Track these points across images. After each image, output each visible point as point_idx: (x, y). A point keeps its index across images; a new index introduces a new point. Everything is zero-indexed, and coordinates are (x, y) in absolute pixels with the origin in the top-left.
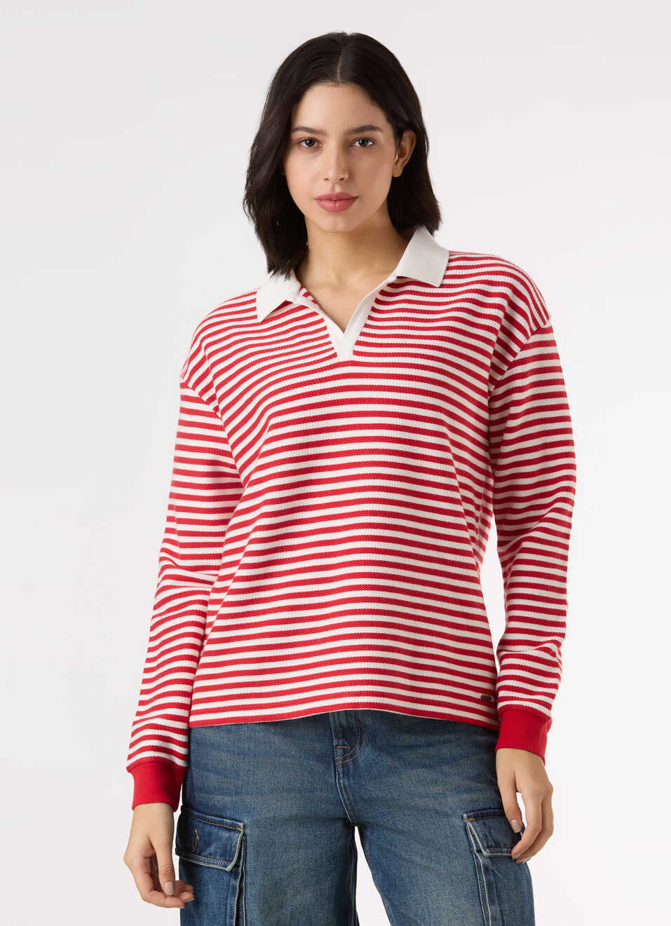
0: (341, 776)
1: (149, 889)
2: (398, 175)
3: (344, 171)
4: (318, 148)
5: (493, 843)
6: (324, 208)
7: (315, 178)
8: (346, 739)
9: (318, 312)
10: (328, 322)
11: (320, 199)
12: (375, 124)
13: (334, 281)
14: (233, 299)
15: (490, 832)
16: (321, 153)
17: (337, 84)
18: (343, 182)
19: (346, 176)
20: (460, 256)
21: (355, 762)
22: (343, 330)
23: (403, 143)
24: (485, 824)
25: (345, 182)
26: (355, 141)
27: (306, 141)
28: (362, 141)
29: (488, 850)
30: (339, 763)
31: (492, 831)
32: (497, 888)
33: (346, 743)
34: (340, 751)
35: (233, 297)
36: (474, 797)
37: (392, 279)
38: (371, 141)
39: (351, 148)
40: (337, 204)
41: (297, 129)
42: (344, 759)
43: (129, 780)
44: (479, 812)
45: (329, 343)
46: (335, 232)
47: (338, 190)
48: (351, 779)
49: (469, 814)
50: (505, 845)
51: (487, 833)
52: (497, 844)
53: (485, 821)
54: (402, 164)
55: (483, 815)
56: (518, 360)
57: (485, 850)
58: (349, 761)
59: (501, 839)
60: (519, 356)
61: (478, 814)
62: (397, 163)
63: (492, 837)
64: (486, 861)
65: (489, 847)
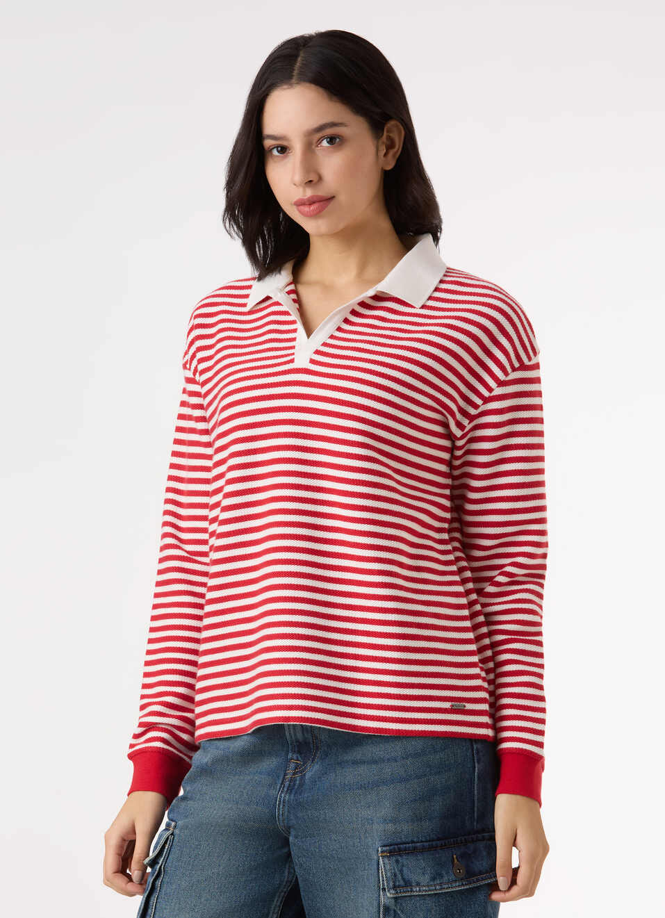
0: (285, 789)
1: (114, 871)
2: (389, 168)
4: (289, 154)
5: (402, 883)
6: (301, 212)
8: (301, 754)
11: (297, 204)
15: (401, 871)
16: (290, 159)
17: (291, 85)
18: (313, 184)
19: (315, 178)
21: (303, 777)
22: (309, 336)
24: (397, 861)
26: (320, 140)
27: (276, 148)
29: (392, 891)
30: (288, 777)
31: (404, 869)
33: (300, 758)
34: (292, 765)
36: (399, 828)
39: (317, 149)
42: (294, 774)
43: (130, 766)
44: (396, 846)
45: (293, 347)
47: (309, 193)
48: (293, 795)
49: (384, 848)
50: (418, 884)
51: (398, 873)
52: (408, 883)
53: (399, 858)
54: (394, 156)
55: (400, 850)
56: (493, 396)
57: (389, 891)
58: (298, 777)
59: (414, 878)
60: (494, 391)
61: (394, 848)
62: (385, 155)
63: (402, 876)
64: (387, 902)
65: (395, 887)
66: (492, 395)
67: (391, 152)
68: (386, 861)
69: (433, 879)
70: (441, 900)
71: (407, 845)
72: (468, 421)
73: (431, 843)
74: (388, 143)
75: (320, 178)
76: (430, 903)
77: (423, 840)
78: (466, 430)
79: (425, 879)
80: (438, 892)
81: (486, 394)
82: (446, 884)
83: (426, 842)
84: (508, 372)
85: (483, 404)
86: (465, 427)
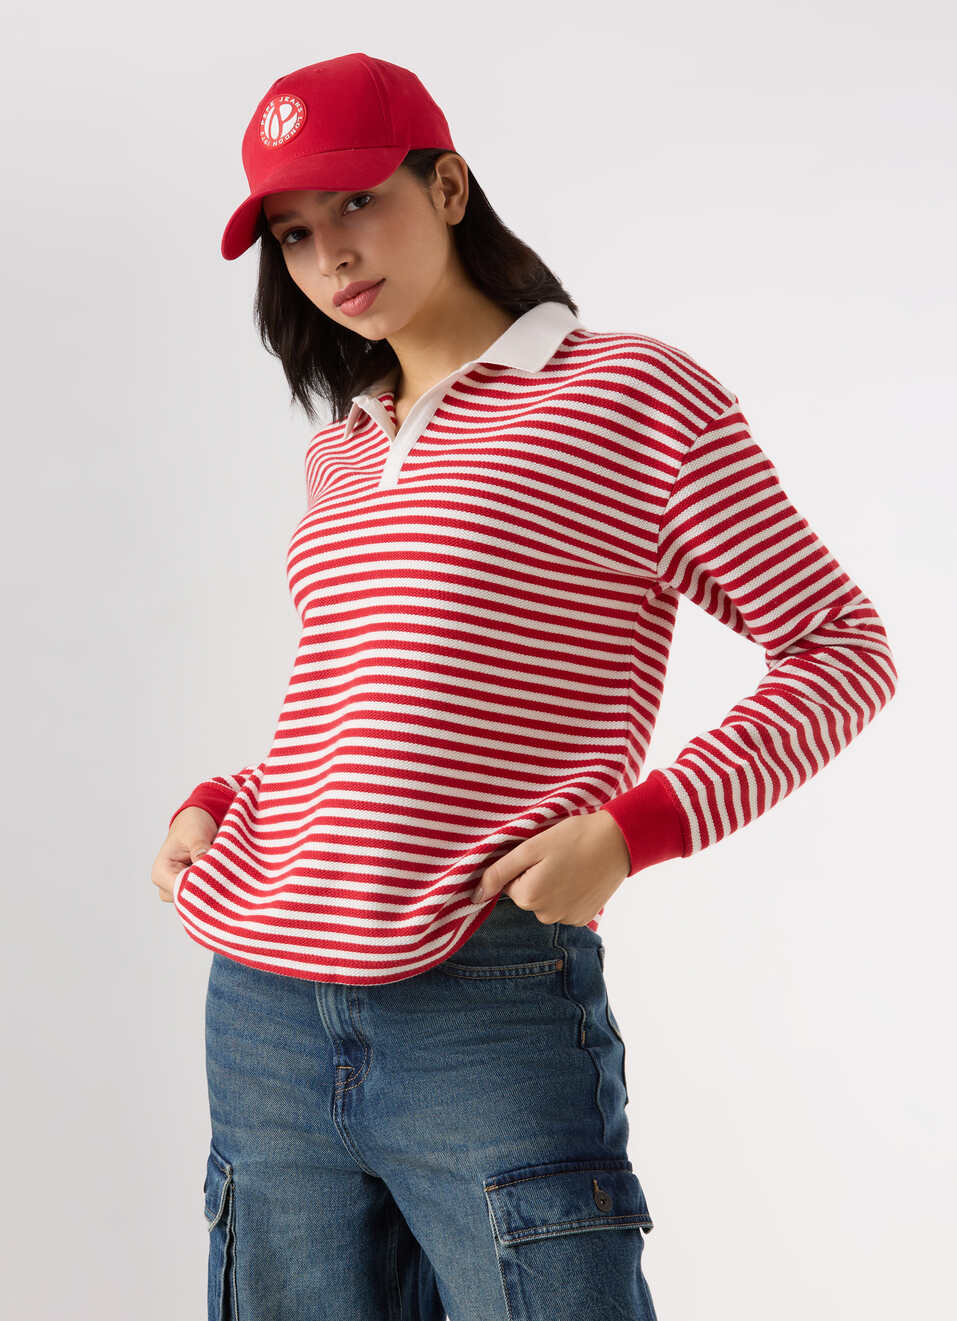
0: (340, 1111)
2: (458, 219)
3: (341, 253)
5: (520, 1223)
15: (517, 1208)
18: (348, 268)
21: (360, 1090)
24: (510, 1194)
25: (353, 266)
29: (507, 1237)
30: (339, 1091)
31: (522, 1204)
32: (523, 1291)
33: (349, 1062)
34: (341, 1074)
36: (504, 1150)
38: (367, 196)
39: (344, 217)
42: (347, 1086)
44: (506, 1175)
48: (353, 1118)
49: (490, 1180)
50: (544, 1222)
51: (512, 1209)
52: (529, 1223)
53: (512, 1189)
54: (461, 202)
55: (512, 1179)
57: (502, 1237)
58: (353, 1088)
59: (537, 1214)
61: (504, 1178)
62: (447, 204)
63: (519, 1213)
64: (505, 1253)
65: (510, 1231)
67: (455, 199)
68: (494, 1196)
69: (567, 1213)
70: (584, 1243)
71: (522, 1171)
73: (557, 1165)
74: (449, 188)
75: (358, 259)
76: (568, 1247)
77: (547, 1162)
79: (553, 1215)
80: (576, 1232)
82: (585, 1220)
83: (550, 1163)
84: (689, 440)
85: (671, 495)
86: (658, 535)
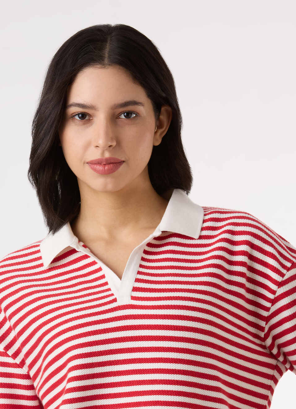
2: (157, 144)
3: (112, 139)
4: (89, 120)
6: (95, 170)
7: (87, 146)
9: (90, 256)
10: (106, 270)
11: (91, 163)
12: (137, 99)
13: (105, 235)
14: (15, 252)
16: (92, 125)
17: (104, 66)
18: (111, 148)
19: (114, 144)
20: (212, 211)
22: (120, 277)
23: (162, 117)
25: (114, 148)
26: (120, 114)
27: (78, 114)
28: (127, 113)
35: (17, 250)
37: (157, 233)
38: (134, 114)
39: (118, 120)
40: (106, 168)
41: (71, 105)
45: (109, 290)
46: (106, 192)
47: (107, 155)
54: (161, 135)
56: (278, 296)
60: (277, 292)
66: (276, 296)
72: (265, 323)
78: (266, 330)
81: (271, 296)
84: (283, 273)
85: (272, 305)
86: (265, 327)
